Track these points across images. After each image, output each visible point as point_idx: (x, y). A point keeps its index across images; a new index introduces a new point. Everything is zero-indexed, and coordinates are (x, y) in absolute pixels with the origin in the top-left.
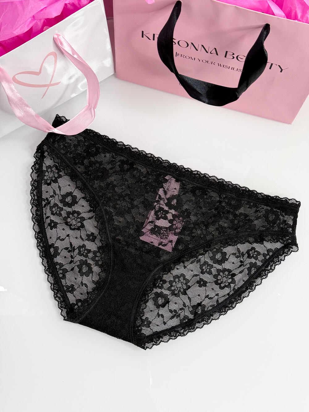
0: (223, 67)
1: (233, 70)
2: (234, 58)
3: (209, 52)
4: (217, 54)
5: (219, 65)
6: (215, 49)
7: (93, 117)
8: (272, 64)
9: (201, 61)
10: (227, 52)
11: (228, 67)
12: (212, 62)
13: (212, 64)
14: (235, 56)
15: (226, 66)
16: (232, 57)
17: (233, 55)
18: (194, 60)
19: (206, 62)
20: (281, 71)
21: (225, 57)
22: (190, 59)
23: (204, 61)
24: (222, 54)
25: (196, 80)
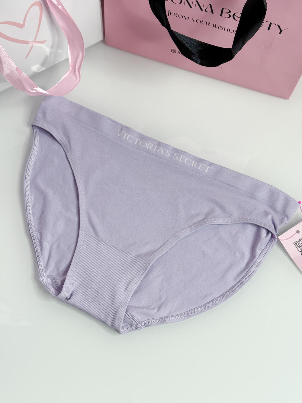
0: (219, 28)
1: (229, 31)
2: (230, 16)
3: (204, 10)
4: (212, 12)
5: (215, 25)
6: (210, 5)
7: (78, 80)
8: (271, 24)
9: (195, 21)
10: (223, 9)
11: (224, 28)
12: (207, 22)
13: (206, 24)
14: (231, 14)
15: (222, 27)
16: (228, 16)
17: (229, 13)
18: (188, 20)
19: (201, 22)
20: (280, 33)
21: (221, 15)
22: (184, 19)
23: (198, 21)
24: (217, 11)
25: (188, 38)
